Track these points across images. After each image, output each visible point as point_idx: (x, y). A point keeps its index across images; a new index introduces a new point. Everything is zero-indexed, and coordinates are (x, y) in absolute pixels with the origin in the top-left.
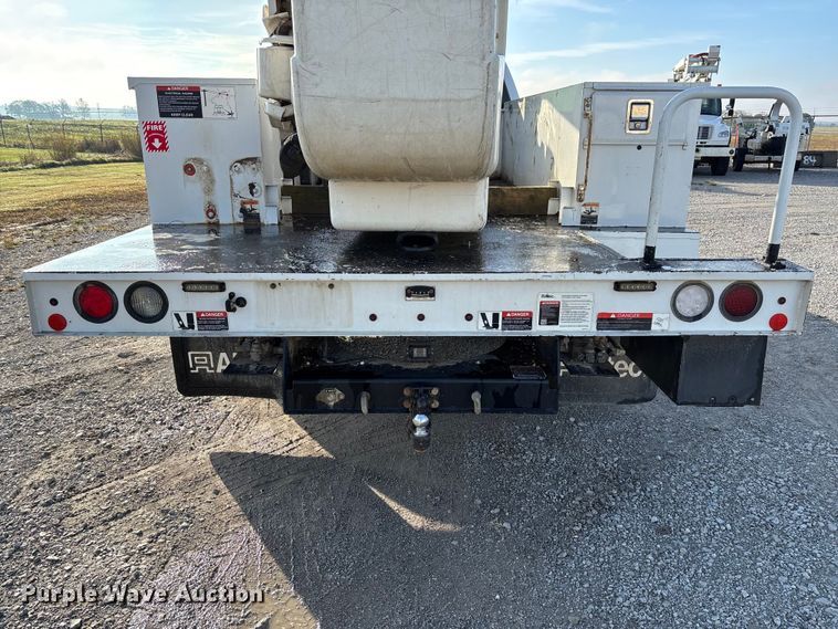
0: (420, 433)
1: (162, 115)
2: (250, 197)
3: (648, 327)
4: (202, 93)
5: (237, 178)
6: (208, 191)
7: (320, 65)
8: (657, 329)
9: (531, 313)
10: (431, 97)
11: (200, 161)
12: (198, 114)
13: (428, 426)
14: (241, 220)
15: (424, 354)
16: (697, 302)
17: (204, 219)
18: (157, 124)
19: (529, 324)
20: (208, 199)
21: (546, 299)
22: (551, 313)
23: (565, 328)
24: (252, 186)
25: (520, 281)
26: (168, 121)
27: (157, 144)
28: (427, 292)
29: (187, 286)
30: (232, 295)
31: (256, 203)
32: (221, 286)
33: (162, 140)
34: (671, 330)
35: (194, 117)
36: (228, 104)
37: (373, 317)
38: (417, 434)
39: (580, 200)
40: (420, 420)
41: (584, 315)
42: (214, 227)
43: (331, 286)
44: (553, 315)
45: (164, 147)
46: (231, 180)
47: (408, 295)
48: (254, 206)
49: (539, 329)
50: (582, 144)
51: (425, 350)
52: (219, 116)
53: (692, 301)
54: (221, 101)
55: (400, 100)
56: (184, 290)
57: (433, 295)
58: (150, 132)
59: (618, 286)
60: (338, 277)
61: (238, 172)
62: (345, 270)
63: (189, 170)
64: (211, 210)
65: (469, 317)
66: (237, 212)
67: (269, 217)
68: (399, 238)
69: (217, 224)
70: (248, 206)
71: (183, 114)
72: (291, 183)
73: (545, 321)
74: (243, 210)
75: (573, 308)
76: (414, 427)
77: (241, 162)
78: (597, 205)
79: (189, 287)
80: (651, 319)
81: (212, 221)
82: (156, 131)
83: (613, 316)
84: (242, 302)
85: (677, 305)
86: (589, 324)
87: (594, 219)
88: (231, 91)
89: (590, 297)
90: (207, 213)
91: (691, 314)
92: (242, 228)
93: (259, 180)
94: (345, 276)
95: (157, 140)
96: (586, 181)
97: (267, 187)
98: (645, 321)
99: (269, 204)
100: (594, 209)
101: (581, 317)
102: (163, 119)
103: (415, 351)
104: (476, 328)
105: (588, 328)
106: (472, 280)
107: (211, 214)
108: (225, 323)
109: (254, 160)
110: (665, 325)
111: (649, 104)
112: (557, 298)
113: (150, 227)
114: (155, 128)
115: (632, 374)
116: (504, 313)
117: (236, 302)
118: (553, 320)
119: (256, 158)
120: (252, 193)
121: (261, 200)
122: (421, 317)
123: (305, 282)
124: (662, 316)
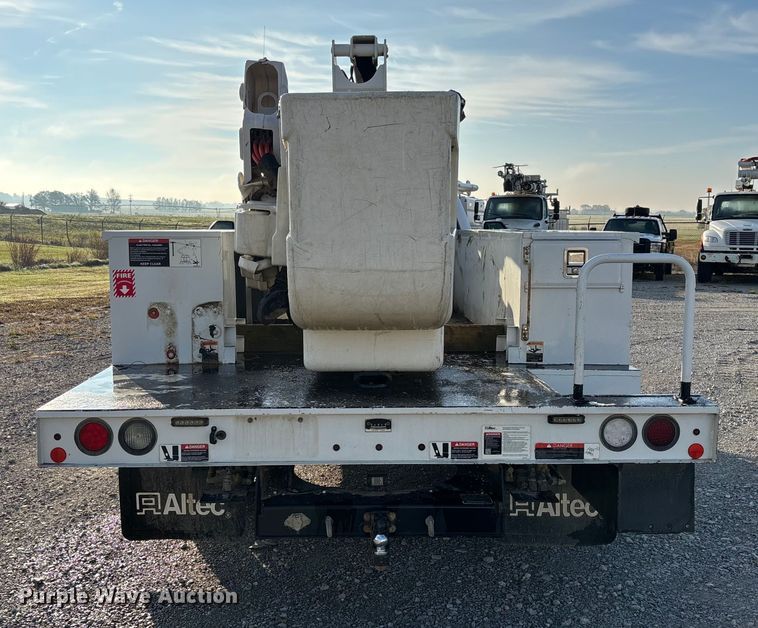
0: (380, 551)
1: (132, 264)
2: (210, 338)
3: (581, 456)
4: (171, 245)
5: (199, 321)
6: (170, 333)
7: (311, 245)
8: (589, 458)
9: (476, 443)
10: (400, 268)
11: (164, 306)
12: (166, 263)
13: (386, 546)
14: (200, 360)
15: (381, 483)
16: (623, 433)
17: (163, 359)
18: (126, 272)
19: (475, 453)
20: (169, 340)
21: (490, 431)
22: (494, 443)
23: (507, 457)
24: (212, 328)
25: (466, 414)
26: (137, 270)
27: (125, 290)
28: (384, 424)
29: (176, 422)
30: (214, 429)
31: (215, 343)
32: (205, 421)
33: (130, 287)
34: (602, 458)
35: (162, 266)
36: (194, 254)
37: (336, 448)
38: (377, 553)
39: (525, 339)
40: (380, 539)
41: (523, 444)
42: (173, 367)
43: (300, 420)
44: (496, 445)
45: (131, 293)
46: (193, 323)
47: (367, 427)
48: (214, 347)
49: (485, 458)
50: (523, 288)
51: (381, 479)
52: (185, 265)
53: (618, 432)
54: (189, 251)
55: (375, 270)
56: (173, 425)
57: (389, 427)
58: (118, 280)
59: (551, 419)
60: (307, 411)
61: (200, 315)
62: (313, 405)
63: (153, 313)
64: (171, 351)
65: (422, 447)
66: (197, 352)
67: (227, 357)
68: (356, 377)
69: (176, 364)
70: (208, 347)
71: (152, 263)
72: (244, 323)
73: (489, 450)
74: (202, 351)
75: (515, 438)
76: (375, 547)
77: (203, 306)
78: (541, 344)
79: (177, 422)
80: (583, 449)
81: (172, 361)
82: (125, 279)
83: (549, 446)
84: (222, 435)
85: (606, 436)
86: (528, 453)
87: (540, 357)
88: (198, 242)
89: (527, 429)
90: (168, 353)
91: (619, 444)
92: (200, 367)
93: (219, 322)
94: (313, 411)
95: (125, 287)
96: (528, 322)
97: (226, 328)
98: (578, 451)
99: (227, 345)
100: (538, 347)
101: (521, 447)
102: (132, 268)
103: (373, 479)
104: (428, 457)
105: (528, 456)
106: (424, 414)
107: (171, 355)
108: (205, 454)
109: (215, 304)
110: (596, 454)
111: (584, 252)
112: (499, 430)
113: (111, 369)
114: (124, 275)
115: (589, 513)
116: (453, 443)
117: (217, 435)
118: (497, 450)
119: (217, 302)
120: (212, 335)
121: (220, 340)
122: (379, 447)
123: (278, 416)
124: (594, 446)
